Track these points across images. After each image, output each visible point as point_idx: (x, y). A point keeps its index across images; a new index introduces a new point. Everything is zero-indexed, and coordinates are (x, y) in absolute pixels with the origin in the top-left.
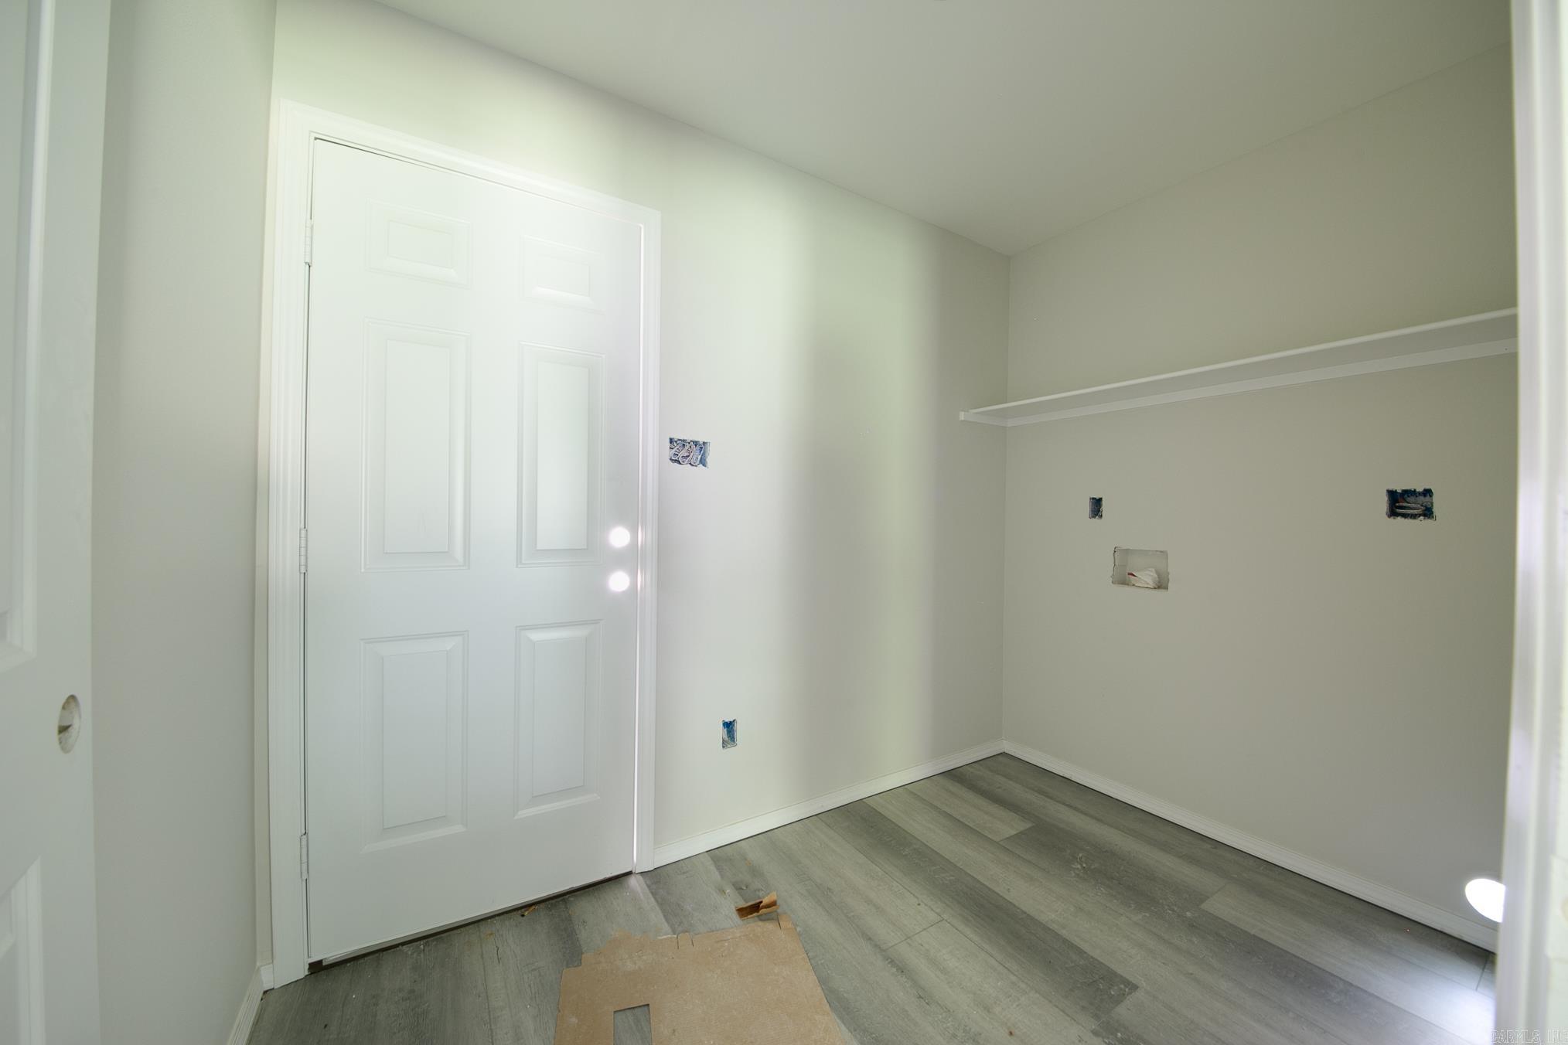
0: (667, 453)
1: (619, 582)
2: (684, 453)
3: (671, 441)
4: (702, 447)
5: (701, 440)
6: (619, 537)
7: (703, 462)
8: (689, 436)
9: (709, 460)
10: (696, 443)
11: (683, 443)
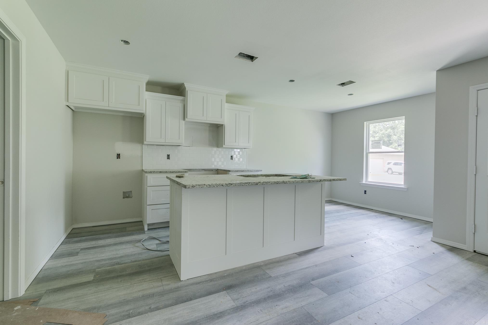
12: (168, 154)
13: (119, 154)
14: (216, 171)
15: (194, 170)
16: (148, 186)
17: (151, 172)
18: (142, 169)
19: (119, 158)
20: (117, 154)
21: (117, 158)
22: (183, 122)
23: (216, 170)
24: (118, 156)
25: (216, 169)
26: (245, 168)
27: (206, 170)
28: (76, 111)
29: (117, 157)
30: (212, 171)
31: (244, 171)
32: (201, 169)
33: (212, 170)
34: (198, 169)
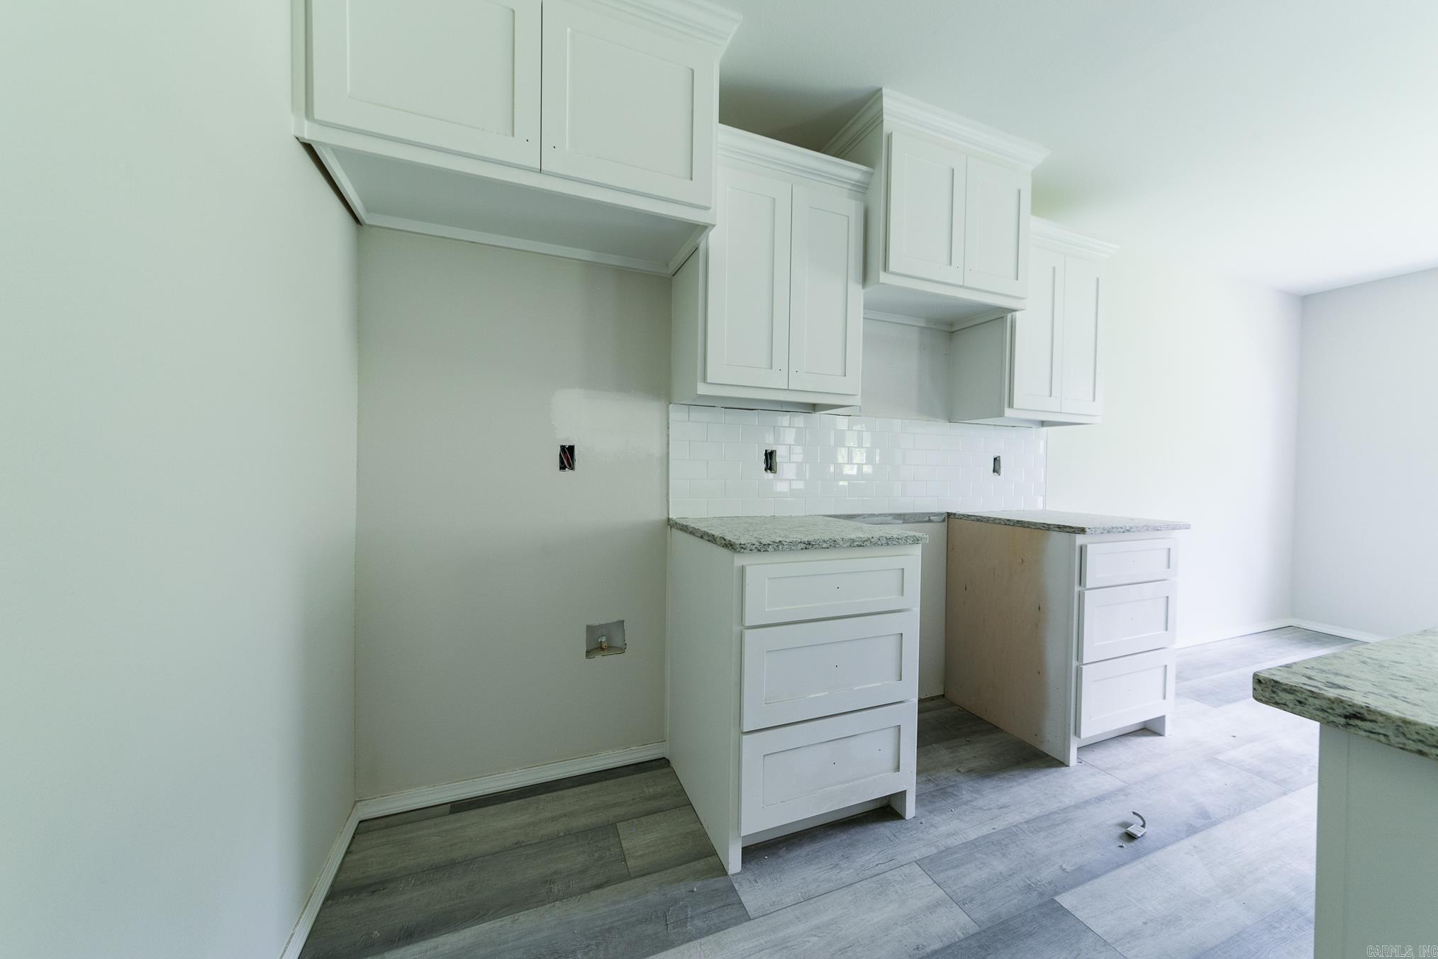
12: (770, 449)
13: (571, 449)
14: (944, 521)
16: (747, 624)
17: (762, 548)
18: (664, 517)
19: (572, 467)
20: (563, 448)
21: (563, 467)
22: (858, 294)
23: (942, 518)
24: (567, 457)
25: (943, 514)
26: (1040, 506)
27: (907, 518)
28: (370, 226)
29: (562, 462)
30: (930, 521)
31: (1131, 528)
33: (927, 519)
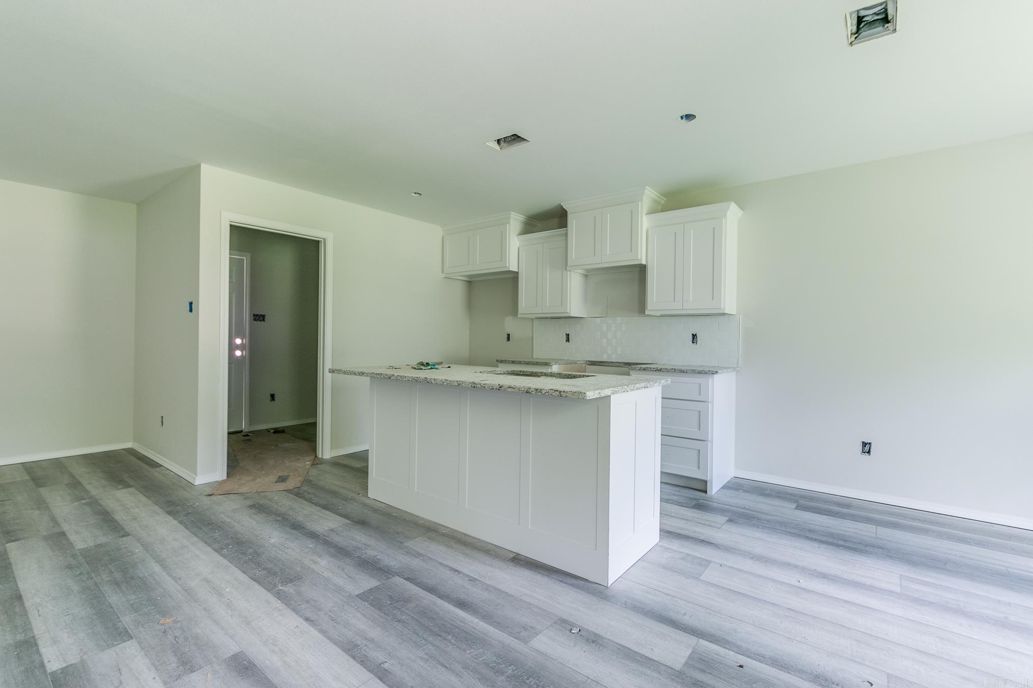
0: (252, 318)
1: (238, 353)
2: (258, 318)
3: (254, 315)
4: (264, 316)
5: (263, 314)
6: (238, 341)
7: (264, 320)
8: (259, 313)
9: (265, 320)
10: (261, 315)
11: (257, 315)
12: (568, 333)
13: (509, 335)
15: (610, 364)
19: (509, 341)
21: (507, 341)
29: (507, 339)
32: (622, 363)
34: (617, 362)
